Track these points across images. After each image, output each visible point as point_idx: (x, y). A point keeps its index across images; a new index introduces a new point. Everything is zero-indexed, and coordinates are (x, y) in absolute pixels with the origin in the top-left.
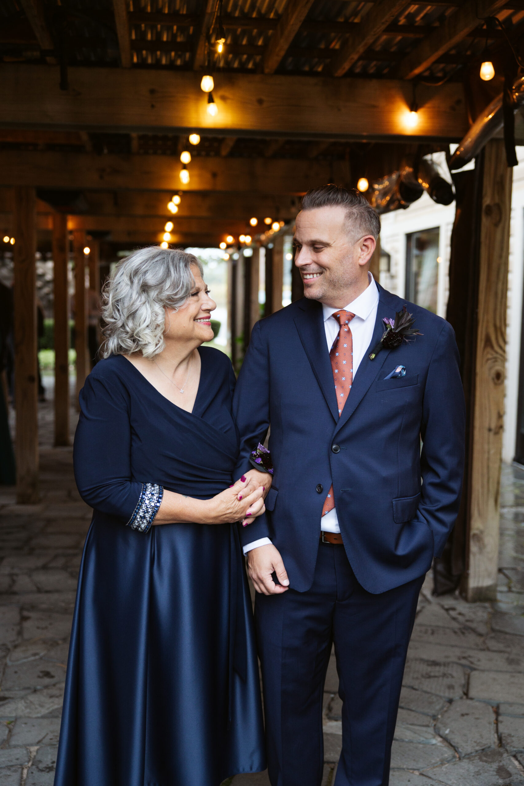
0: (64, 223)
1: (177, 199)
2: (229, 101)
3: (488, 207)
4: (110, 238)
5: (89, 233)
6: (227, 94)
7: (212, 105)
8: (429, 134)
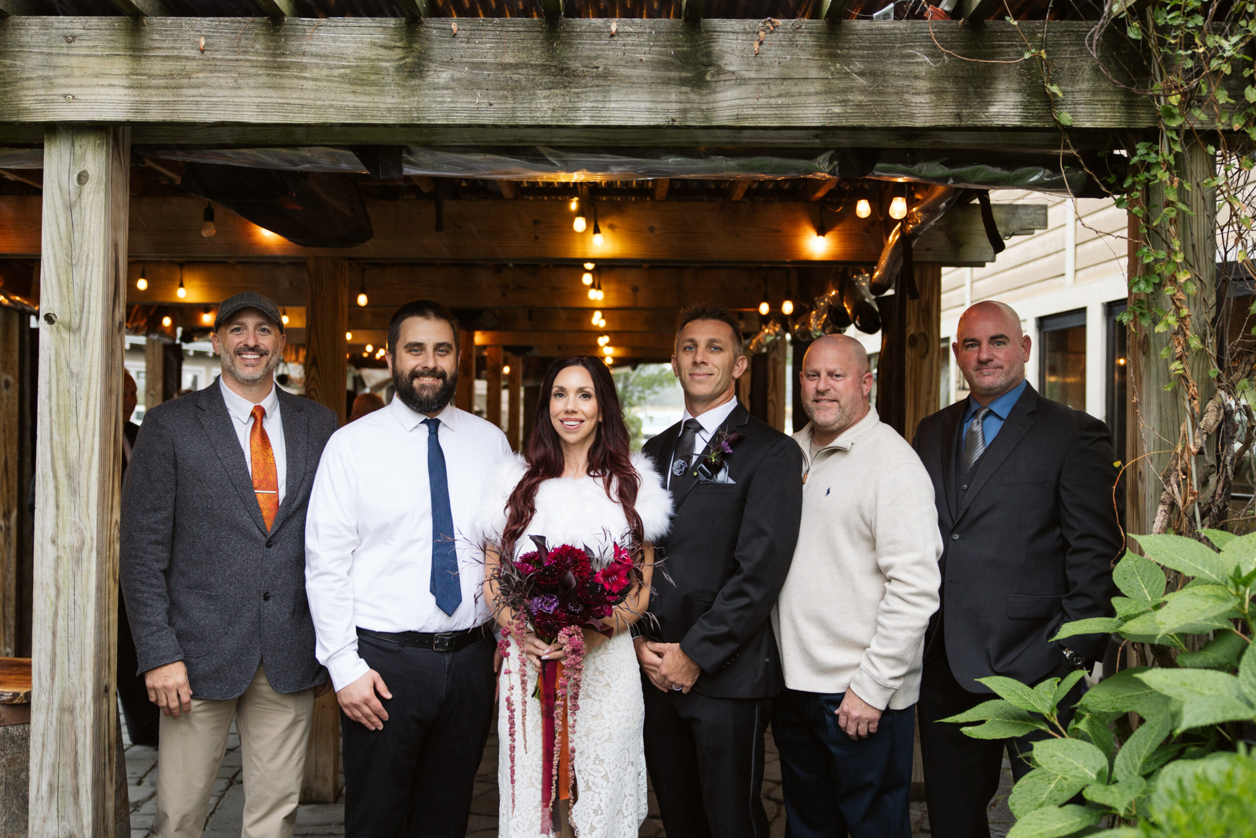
0: (471, 338)
1: (598, 315)
2: (617, 230)
3: (912, 336)
4: (535, 353)
5: (507, 348)
6: (615, 223)
7: (597, 235)
8: (839, 259)
